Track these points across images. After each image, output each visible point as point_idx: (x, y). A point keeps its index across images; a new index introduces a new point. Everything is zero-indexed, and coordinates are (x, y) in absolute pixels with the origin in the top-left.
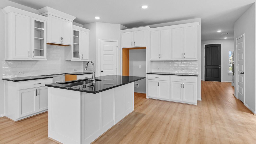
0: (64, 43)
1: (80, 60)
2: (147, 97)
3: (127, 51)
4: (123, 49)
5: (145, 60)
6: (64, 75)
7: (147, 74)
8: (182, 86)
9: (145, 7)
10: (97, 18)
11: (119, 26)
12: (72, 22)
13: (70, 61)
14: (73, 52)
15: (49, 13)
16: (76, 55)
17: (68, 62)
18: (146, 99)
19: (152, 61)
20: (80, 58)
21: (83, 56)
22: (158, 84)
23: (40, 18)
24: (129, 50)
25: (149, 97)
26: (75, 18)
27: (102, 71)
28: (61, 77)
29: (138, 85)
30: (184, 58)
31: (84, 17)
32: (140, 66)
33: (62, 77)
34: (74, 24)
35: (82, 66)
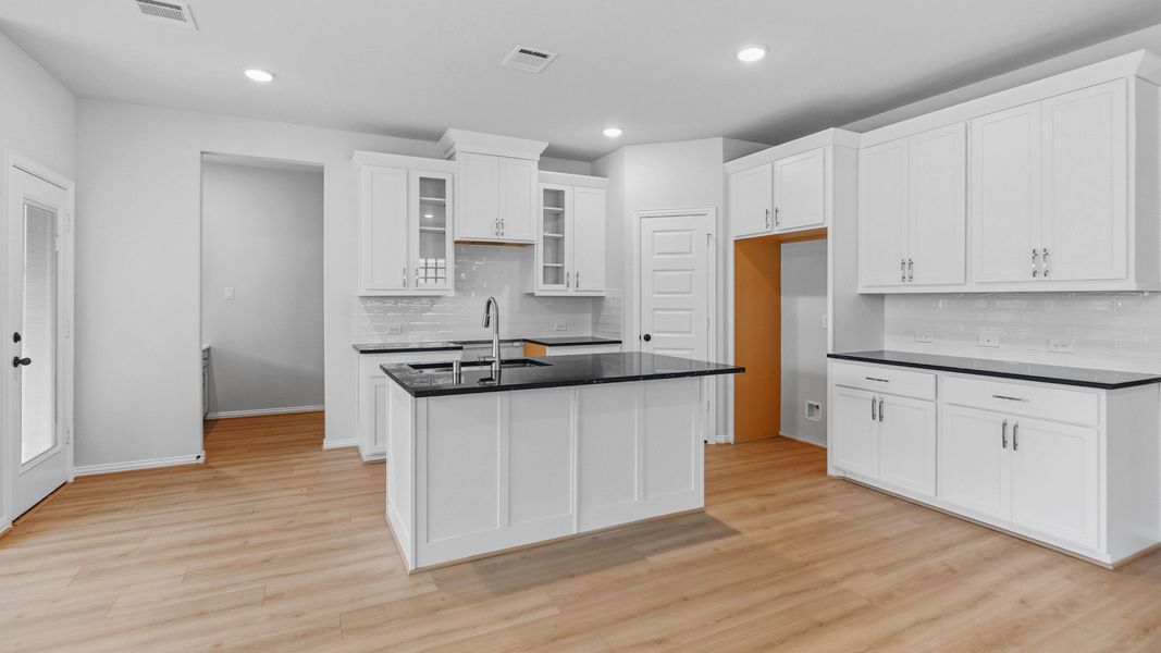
0: (509, 237)
1: (571, 292)
2: (832, 471)
4: (738, 243)
6: (518, 344)
7: (829, 356)
8: (1008, 438)
9: (751, 55)
10: (613, 133)
11: (717, 147)
12: (536, 163)
14: (541, 265)
15: (457, 148)
16: (555, 274)
18: (822, 479)
20: (568, 286)
21: (580, 278)
23: (435, 168)
24: (783, 245)
25: (837, 468)
26: (544, 145)
27: (647, 338)
28: (511, 349)
29: (817, 407)
30: (1040, 276)
31: (574, 137)
33: (514, 349)
34: (542, 166)
35: (589, 317)
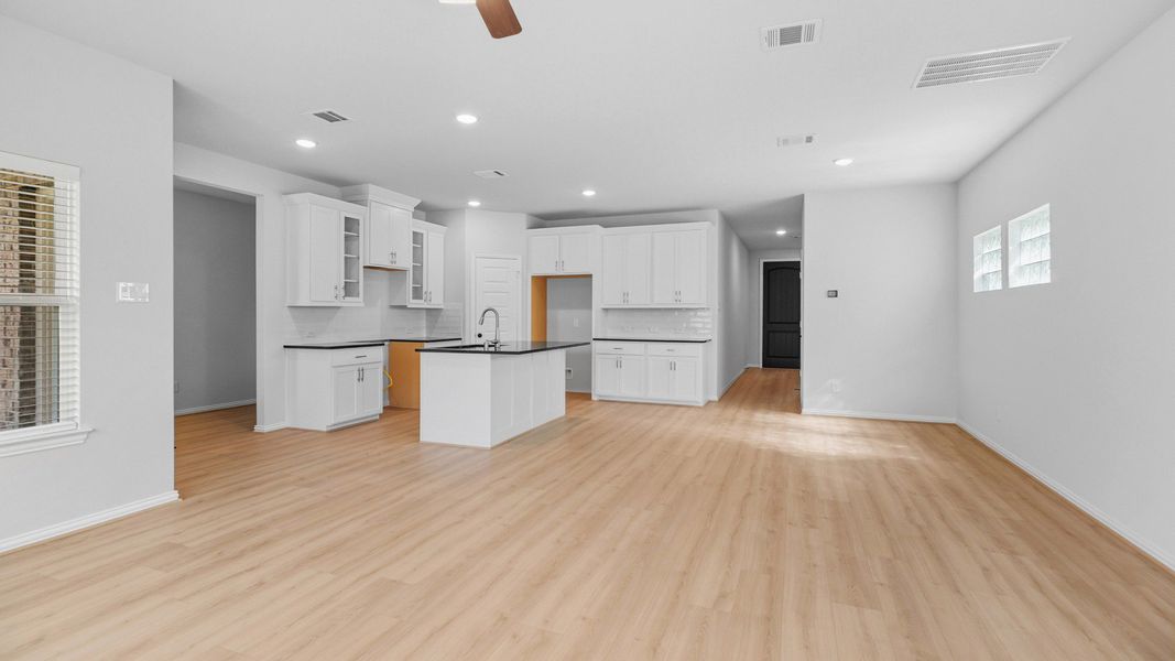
1: (426, 305)
2: (594, 398)
3: (541, 283)
4: (533, 277)
5: (589, 306)
6: (387, 343)
7: (594, 340)
8: (673, 366)
11: (523, 220)
12: (412, 214)
13: (404, 307)
14: (411, 285)
16: (417, 293)
17: (396, 311)
18: (591, 401)
19: (606, 310)
20: (424, 300)
21: (432, 296)
22: (618, 364)
23: (354, 211)
24: (548, 280)
25: (597, 397)
26: (419, 201)
27: (480, 335)
29: (570, 371)
30: (678, 302)
31: (435, 200)
32: (576, 323)
34: (415, 216)
35: (424, 323)
